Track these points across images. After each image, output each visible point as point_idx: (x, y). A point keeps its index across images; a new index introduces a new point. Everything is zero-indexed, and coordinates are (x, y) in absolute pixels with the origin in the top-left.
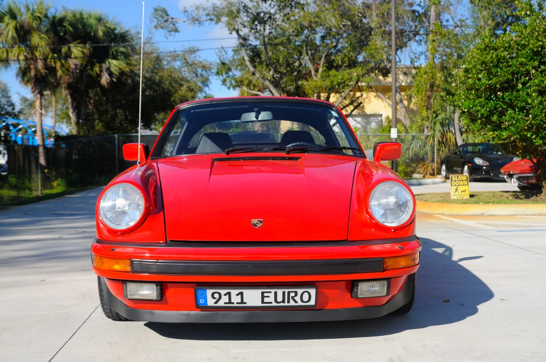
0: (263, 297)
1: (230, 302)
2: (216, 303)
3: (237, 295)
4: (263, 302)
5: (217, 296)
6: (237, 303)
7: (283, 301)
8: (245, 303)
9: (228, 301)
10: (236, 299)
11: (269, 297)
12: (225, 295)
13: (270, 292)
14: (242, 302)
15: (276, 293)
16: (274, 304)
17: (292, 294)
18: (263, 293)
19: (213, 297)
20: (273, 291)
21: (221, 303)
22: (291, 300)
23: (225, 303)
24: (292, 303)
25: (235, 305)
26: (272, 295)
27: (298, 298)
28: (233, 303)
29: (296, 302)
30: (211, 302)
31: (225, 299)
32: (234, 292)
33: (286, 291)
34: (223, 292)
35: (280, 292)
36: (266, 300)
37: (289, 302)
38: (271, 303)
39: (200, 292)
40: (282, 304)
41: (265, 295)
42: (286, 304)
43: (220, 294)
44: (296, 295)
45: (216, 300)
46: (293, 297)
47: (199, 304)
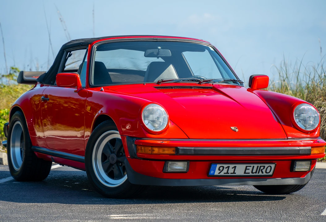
0: (246, 169)
1: (227, 173)
2: (219, 173)
3: (233, 168)
4: (245, 173)
5: (221, 168)
6: (231, 173)
7: (256, 173)
8: (235, 173)
10: (231, 171)
11: (249, 169)
12: (226, 168)
13: (251, 166)
14: (234, 173)
15: (253, 167)
16: (251, 174)
17: (262, 168)
18: (247, 167)
19: (219, 169)
20: (252, 165)
21: (222, 174)
22: (260, 172)
23: (224, 173)
24: (260, 174)
25: (230, 174)
26: (251, 168)
27: (264, 171)
28: (229, 173)
29: (262, 173)
30: (217, 173)
31: (225, 170)
32: (232, 166)
33: (259, 165)
34: (225, 166)
35: (256, 166)
36: (247, 171)
37: (259, 173)
38: (249, 173)
39: (213, 166)
41: (248, 168)
43: (223, 167)
44: (264, 168)
45: (220, 171)
46: (262, 170)
47: (210, 174)
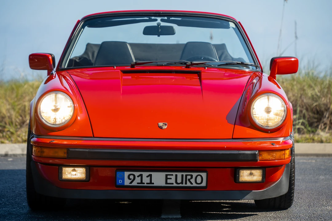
0: (167, 179)
1: (142, 183)
2: (131, 183)
3: (147, 177)
4: (166, 183)
5: (132, 177)
6: (147, 183)
7: (182, 183)
8: (153, 183)
9: (140, 182)
10: (146, 180)
11: (171, 179)
12: (138, 176)
13: (172, 175)
14: (151, 183)
15: (176, 175)
16: (175, 185)
17: (189, 177)
18: (167, 175)
19: (129, 178)
20: (174, 174)
21: (135, 183)
22: (188, 182)
23: (138, 183)
24: (189, 184)
25: (145, 185)
26: (173, 178)
27: (193, 181)
28: (144, 183)
29: (192, 183)
30: (127, 182)
31: (138, 180)
32: (145, 174)
33: (184, 174)
34: (137, 174)
35: (179, 174)
36: (169, 181)
37: (186, 183)
38: (173, 184)
39: (119, 174)
40: (181, 185)
41: (169, 177)
42: (184, 185)
43: (134, 176)
44: (192, 178)
45: (131, 181)
46: (189, 180)
47: (117, 184)
